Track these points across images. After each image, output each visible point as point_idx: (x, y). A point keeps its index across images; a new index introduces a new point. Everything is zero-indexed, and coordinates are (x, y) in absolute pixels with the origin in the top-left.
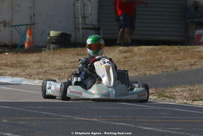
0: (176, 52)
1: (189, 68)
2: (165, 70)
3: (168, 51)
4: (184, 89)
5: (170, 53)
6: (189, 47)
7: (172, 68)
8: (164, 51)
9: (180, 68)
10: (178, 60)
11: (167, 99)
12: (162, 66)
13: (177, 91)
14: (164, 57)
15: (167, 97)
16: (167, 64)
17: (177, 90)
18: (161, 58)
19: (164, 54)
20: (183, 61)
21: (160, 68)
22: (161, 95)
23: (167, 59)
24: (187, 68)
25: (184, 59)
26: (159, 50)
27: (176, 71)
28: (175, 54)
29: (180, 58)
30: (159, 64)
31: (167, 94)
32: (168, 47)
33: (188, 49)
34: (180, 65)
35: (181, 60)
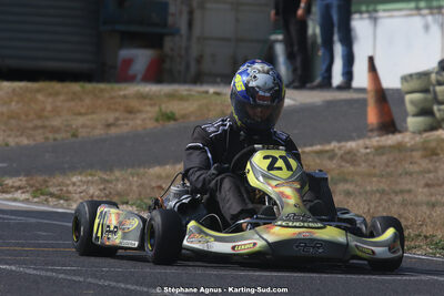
0: (74, 97)
1: (102, 132)
2: (51, 136)
3: (57, 94)
4: (90, 178)
5: (62, 98)
6: (102, 86)
7: (67, 131)
8: (50, 95)
9: (83, 133)
10: (80, 114)
11: (52, 201)
12: (44, 127)
13: (74, 184)
14: (49, 107)
15: (52, 195)
16: (57, 122)
17: (74, 179)
18: (43, 110)
19: (50, 100)
20: (90, 117)
21: (41, 131)
22: (38, 191)
23: (56, 111)
24: (99, 132)
25: (93, 113)
26: (38, 91)
27: (74, 139)
28: (73, 100)
29: (83, 111)
30: (39, 123)
31: (53, 190)
32: (57, 86)
33: (102, 91)
34: (83, 126)
35: (86, 114)
